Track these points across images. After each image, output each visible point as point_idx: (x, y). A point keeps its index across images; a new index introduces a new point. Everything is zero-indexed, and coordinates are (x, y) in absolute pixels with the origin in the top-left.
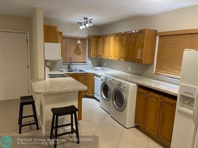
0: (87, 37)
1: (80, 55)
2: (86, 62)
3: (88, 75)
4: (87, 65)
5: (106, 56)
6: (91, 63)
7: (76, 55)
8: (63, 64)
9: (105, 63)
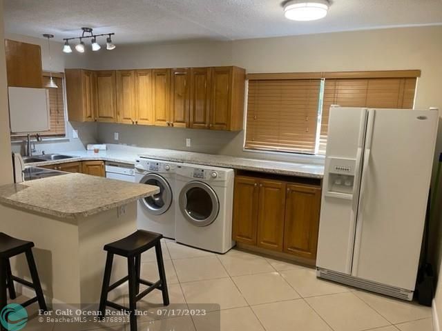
0: (63, 72)
2: (64, 135)
3: (87, 165)
5: (130, 119)
6: (77, 137)
9: (117, 134)
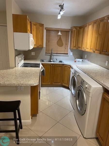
0: (70, 29)
1: (62, 46)
2: (67, 54)
3: (65, 66)
4: (68, 56)
5: (84, 48)
6: (72, 55)
7: (58, 46)
8: (45, 55)
9: (86, 55)
